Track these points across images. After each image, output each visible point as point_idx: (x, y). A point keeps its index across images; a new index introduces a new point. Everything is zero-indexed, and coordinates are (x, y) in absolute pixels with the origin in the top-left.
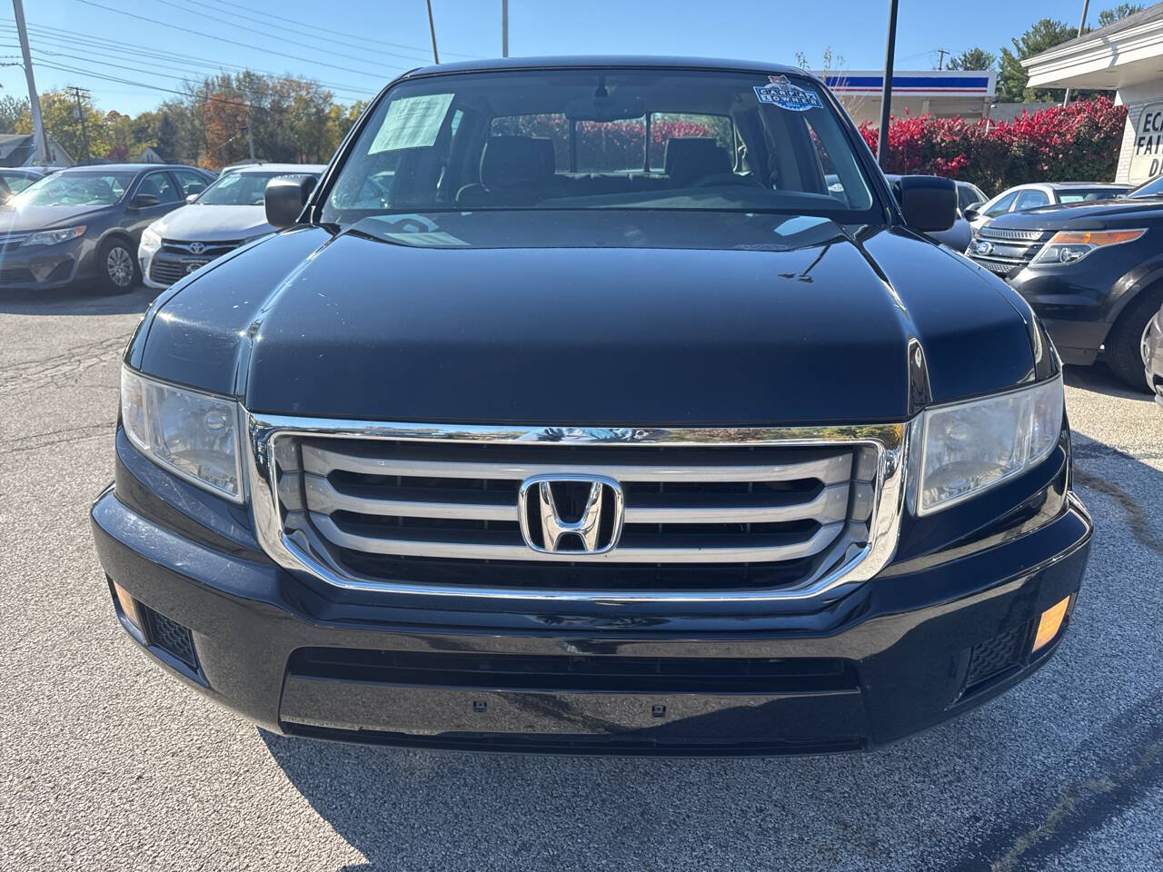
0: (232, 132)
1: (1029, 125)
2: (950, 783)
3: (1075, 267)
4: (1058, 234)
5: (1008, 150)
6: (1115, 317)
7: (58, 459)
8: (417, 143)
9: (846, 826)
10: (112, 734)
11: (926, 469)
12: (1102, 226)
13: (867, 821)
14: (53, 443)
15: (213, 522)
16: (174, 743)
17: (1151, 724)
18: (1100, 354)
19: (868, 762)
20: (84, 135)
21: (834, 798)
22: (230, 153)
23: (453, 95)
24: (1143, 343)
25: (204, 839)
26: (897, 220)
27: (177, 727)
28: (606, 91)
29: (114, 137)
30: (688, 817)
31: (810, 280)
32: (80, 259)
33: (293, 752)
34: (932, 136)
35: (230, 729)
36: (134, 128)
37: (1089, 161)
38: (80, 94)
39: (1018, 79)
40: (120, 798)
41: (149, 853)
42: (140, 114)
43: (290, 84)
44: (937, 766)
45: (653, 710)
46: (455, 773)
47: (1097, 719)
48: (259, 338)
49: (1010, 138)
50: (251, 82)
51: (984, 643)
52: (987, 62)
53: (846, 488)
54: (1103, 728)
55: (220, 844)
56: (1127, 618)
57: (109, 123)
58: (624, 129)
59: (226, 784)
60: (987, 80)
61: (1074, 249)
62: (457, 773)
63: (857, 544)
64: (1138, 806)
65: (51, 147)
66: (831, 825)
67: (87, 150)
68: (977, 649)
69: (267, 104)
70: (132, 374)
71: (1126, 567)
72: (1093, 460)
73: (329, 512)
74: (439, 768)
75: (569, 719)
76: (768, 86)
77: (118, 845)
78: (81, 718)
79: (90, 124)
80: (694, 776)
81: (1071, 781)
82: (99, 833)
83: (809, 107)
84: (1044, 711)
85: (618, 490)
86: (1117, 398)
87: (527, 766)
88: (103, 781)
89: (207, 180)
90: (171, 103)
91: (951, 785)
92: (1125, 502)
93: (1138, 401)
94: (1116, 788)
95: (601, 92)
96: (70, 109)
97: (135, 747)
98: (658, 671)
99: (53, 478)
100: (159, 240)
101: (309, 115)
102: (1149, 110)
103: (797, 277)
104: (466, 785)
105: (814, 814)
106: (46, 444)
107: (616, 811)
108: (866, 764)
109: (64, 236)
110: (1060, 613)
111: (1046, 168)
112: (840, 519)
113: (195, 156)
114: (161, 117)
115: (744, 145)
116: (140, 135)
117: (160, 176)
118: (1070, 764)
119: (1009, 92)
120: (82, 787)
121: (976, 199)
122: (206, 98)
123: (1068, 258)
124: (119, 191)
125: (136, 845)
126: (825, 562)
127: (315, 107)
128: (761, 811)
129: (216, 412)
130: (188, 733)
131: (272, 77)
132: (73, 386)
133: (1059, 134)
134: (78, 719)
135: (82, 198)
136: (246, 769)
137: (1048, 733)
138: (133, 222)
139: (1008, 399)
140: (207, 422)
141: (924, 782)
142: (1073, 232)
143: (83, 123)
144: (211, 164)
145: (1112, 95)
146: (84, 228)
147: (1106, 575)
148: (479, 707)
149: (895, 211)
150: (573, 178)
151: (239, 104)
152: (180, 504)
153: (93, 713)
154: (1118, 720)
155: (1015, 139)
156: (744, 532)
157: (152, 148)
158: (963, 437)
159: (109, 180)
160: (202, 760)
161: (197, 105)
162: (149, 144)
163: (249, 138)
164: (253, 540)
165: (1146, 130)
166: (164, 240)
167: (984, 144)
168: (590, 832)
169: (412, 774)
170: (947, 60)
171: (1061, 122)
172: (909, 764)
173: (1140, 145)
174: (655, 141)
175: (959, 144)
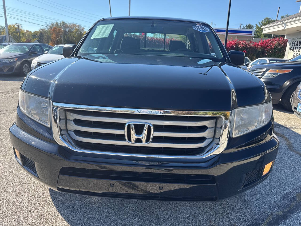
0: (58, 37)
1: (263, 43)
2: (239, 211)
3: (274, 79)
4: (270, 70)
5: (257, 49)
6: (284, 92)
7: (6, 118)
8: (104, 37)
9: (211, 222)
10: (14, 190)
11: (235, 125)
12: (281, 68)
13: (217, 221)
14: (5, 113)
15: (41, 132)
16: (31, 193)
17: (292, 197)
18: (280, 102)
19: (217, 205)
20: (19, 36)
21: (208, 214)
22: (57, 42)
23: (114, 25)
24: (291, 99)
25: (37, 220)
26: (229, 61)
27: (32, 189)
28: (154, 25)
29: (27, 37)
30: (169, 218)
31: (206, 75)
32: (16, 66)
33: (63, 197)
34: (238, 45)
35: (46, 190)
36: (33, 35)
37: (278, 53)
38: (19, 25)
39: (260, 32)
40: (15, 208)
41: (21, 223)
42: (34, 31)
43: (74, 25)
44: (236, 207)
45: (159, 188)
46: (106, 204)
47: (278, 196)
48: (56, 82)
49: (258, 46)
50: (64, 24)
51: (249, 173)
52: (252, 27)
53: (214, 129)
54: (280, 198)
55: (41, 221)
56: (286, 169)
57: (26, 33)
58: (159, 40)
59: (44, 205)
60: (252, 31)
61: (274, 74)
62: (107, 204)
63: (216, 144)
64: (289, 219)
65: (11, 39)
66: (207, 221)
67: (20, 40)
68: (248, 174)
69: (67, 30)
70: (22, 91)
71: (286, 156)
72: (278, 128)
73: (73, 130)
74: (102, 203)
75: (138, 190)
76: (196, 26)
77: (13, 221)
78: (6, 186)
79: (21, 33)
80: (170, 207)
81: (271, 212)
82: (8, 217)
83: (207, 32)
84: (264, 193)
85: (152, 127)
86: (284, 113)
87: (126, 203)
88: (11, 203)
89: (50, 48)
90: (42, 29)
91: (239, 212)
92: (286, 139)
93: (290, 114)
94: (283, 214)
95: (153, 26)
96: (16, 29)
97: (20, 194)
98: (161, 177)
99: (4, 122)
100: (37, 63)
101: (78, 33)
102: (293, 41)
103: (203, 74)
104: (109, 207)
105: (202, 218)
106: (3, 114)
107: (149, 216)
108: (217, 206)
109: (12, 61)
110: (270, 165)
111: (267, 54)
112: (212, 137)
113: (48, 43)
114: (40, 32)
115: (190, 43)
116: (34, 36)
117: (38, 46)
118: (271, 207)
119: (257, 35)
120: (5, 204)
121: (249, 61)
122: (52, 28)
123: (272, 76)
124: (27, 50)
125: (18, 221)
126: (207, 149)
127: (80, 31)
128: (188, 217)
129: (44, 103)
130: (35, 191)
131: (69, 23)
132: (12, 99)
133: (270, 46)
134: (5, 186)
135: (17, 51)
136: (50, 201)
137: (265, 199)
138: (31, 58)
139: (258, 107)
140: (42, 105)
141: (232, 211)
142: (274, 70)
143: (19, 33)
144: (52, 45)
145: (284, 36)
146: (17, 58)
147: (281, 158)
148: (112, 185)
149: (228, 59)
150: (145, 50)
151: (60, 30)
152: (33, 127)
153: (9, 185)
154: (284, 196)
155: (259, 47)
156: (186, 140)
157: (37, 40)
158: (245, 117)
159: (25, 47)
160: (38, 198)
161: (49, 29)
162: (36, 39)
163: (62, 38)
164: (52, 137)
165: (292, 46)
166: (38, 63)
167: (251, 48)
168: (142, 221)
169: (95, 204)
170: (242, 26)
171: (271, 43)
172: (228, 206)
173: (291, 49)
174: (167, 43)
175: (244, 47)
